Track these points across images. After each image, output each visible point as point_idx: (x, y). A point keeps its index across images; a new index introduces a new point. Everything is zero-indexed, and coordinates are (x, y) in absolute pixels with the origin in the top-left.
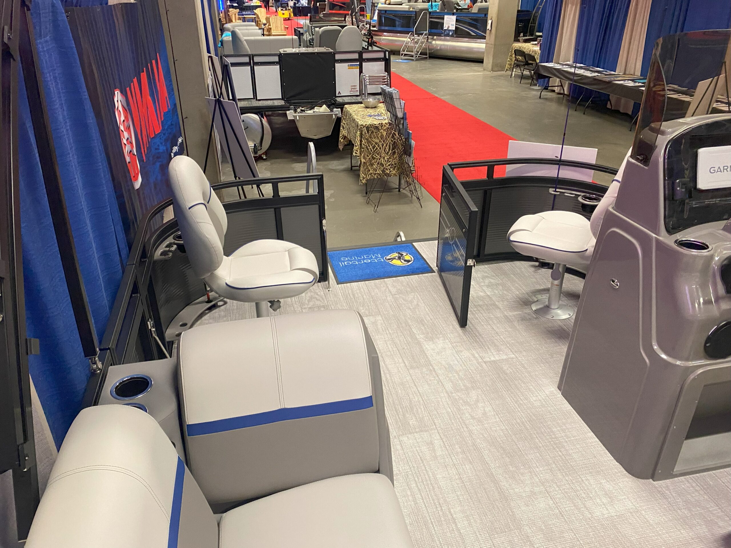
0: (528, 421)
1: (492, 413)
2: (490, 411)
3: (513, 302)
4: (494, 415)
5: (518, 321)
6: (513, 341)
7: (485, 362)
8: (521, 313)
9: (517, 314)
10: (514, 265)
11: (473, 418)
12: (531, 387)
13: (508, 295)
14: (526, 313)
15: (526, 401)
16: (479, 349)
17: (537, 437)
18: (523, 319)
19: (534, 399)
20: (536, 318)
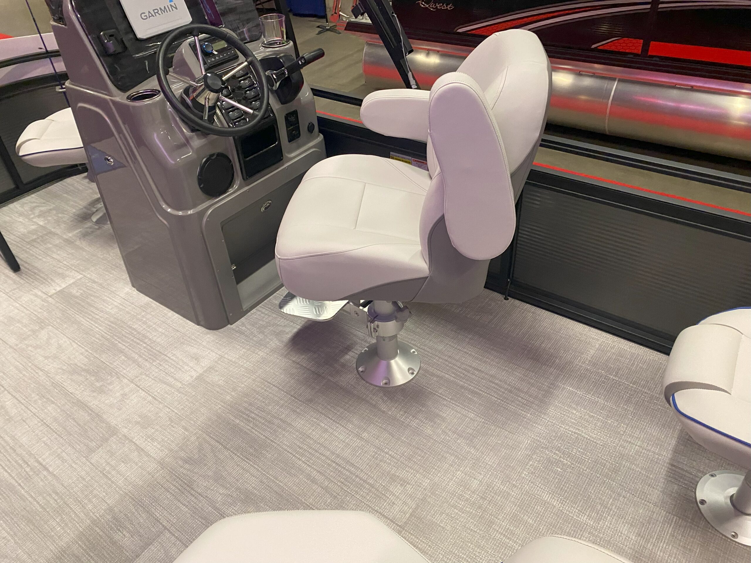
0: (107, 331)
1: (68, 342)
2: (65, 342)
3: (71, 221)
4: (71, 343)
5: (80, 239)
6: (77, 262)
7: (50, 296)
8: (81, 229)
9: (77, 233)
10: (64, 184)
11: (46, 358)
12: (105, 298)
13: (64, 217)
14: (87, 228)
15: (103, 314)
16: (42, 286)
17: (119, 342)
18: (84, 235)
19: (110, 307)
20: (98, 229)
